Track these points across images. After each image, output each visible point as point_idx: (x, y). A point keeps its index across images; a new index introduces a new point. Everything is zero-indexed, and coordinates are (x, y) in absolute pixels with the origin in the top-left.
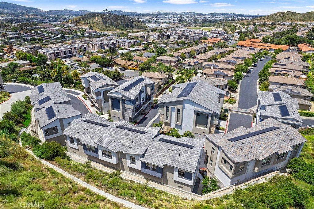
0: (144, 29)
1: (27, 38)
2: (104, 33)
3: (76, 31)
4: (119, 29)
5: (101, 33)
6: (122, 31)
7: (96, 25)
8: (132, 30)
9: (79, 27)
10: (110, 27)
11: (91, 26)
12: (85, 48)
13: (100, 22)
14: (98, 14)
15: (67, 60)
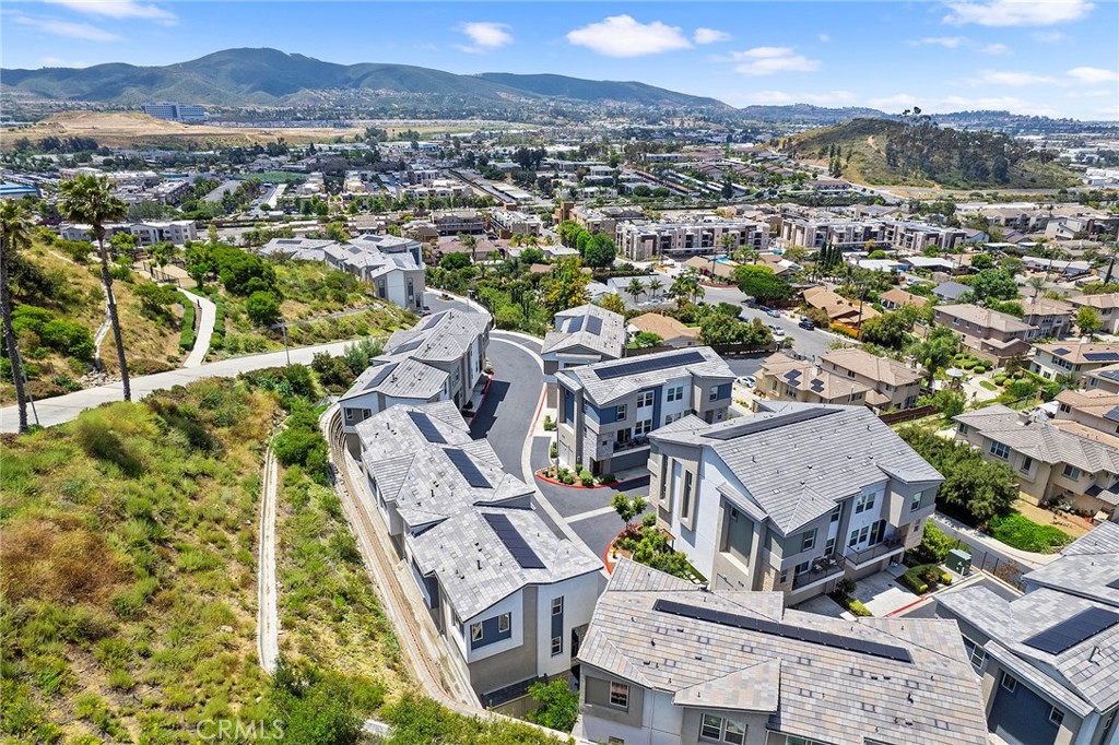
0: (1055, 192)
1: (629, 185)
2: (872, 192)
3: (780, 175)
4: (939, 182)
5: (864, 190)
6: (950, 192)
7: (858, 162)
8: (992, 191)
9: (797, 165)
10: (906, 174)
11: (838, 165)
12: (758, 235)
13: (878, 151)
14: (884, 124)
15: (676, 264)
